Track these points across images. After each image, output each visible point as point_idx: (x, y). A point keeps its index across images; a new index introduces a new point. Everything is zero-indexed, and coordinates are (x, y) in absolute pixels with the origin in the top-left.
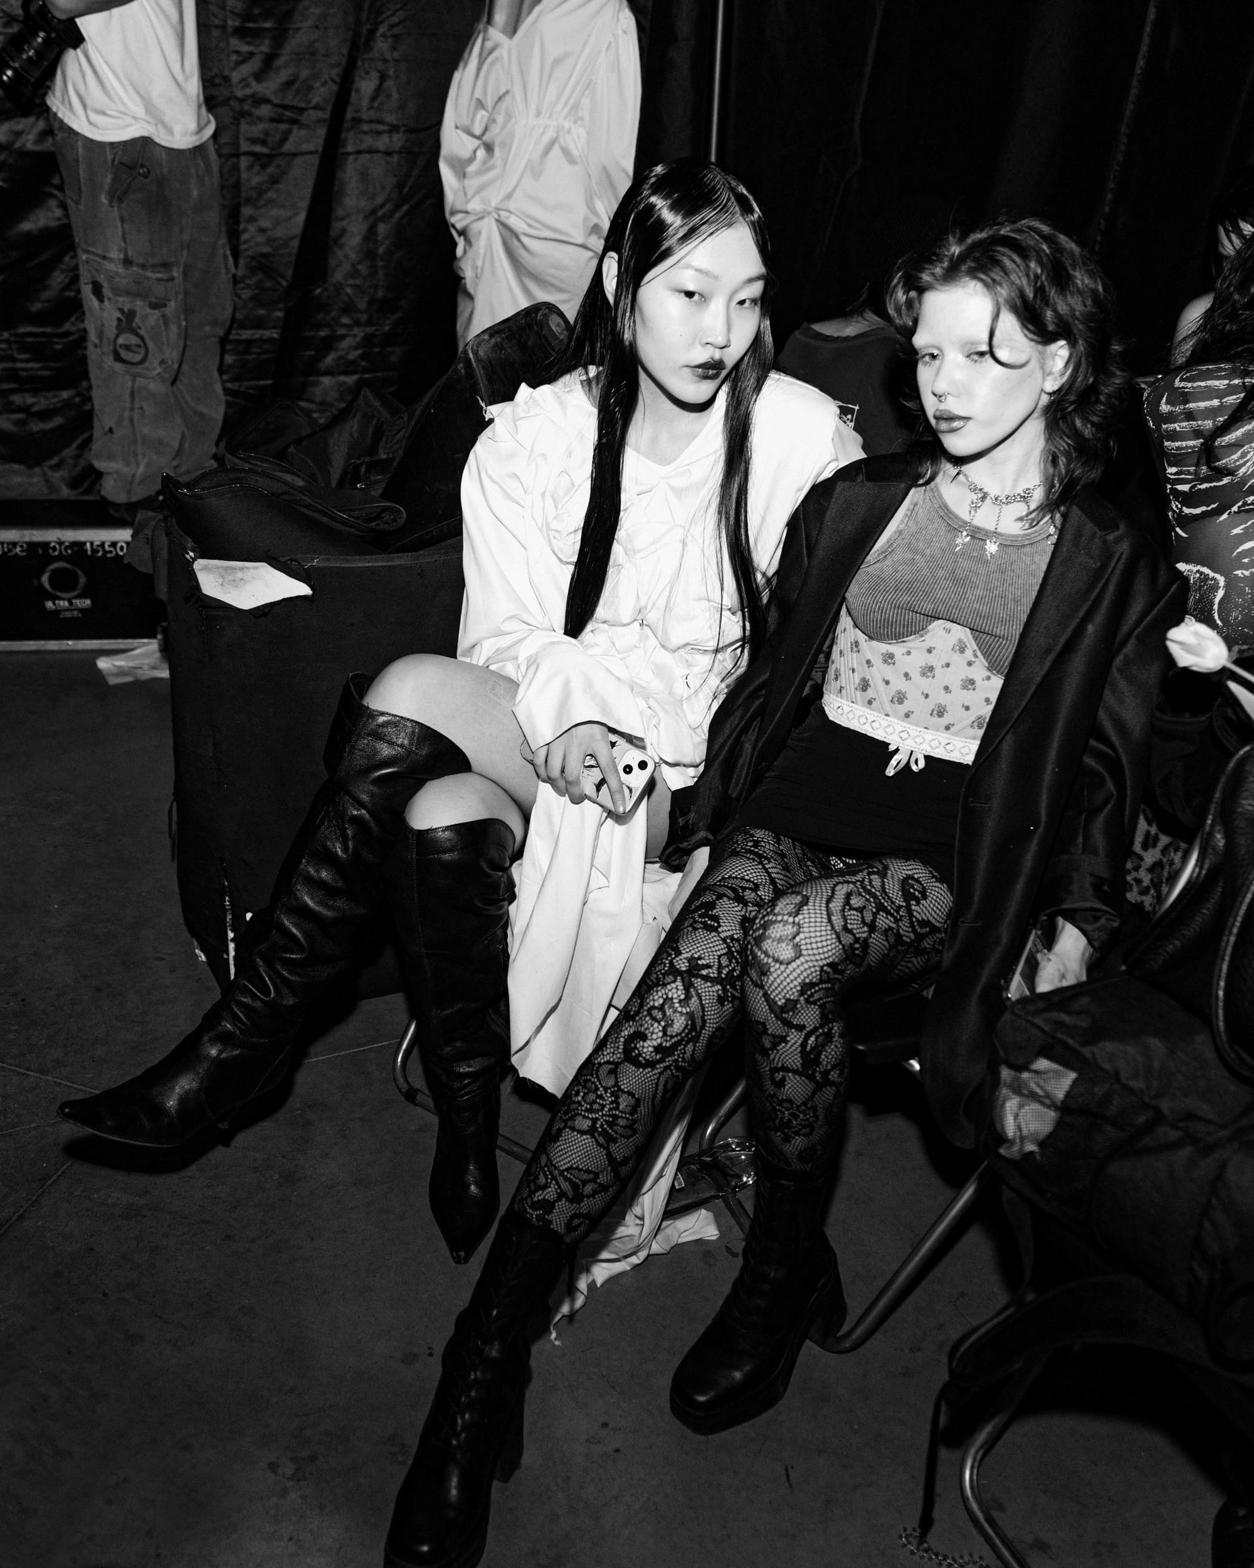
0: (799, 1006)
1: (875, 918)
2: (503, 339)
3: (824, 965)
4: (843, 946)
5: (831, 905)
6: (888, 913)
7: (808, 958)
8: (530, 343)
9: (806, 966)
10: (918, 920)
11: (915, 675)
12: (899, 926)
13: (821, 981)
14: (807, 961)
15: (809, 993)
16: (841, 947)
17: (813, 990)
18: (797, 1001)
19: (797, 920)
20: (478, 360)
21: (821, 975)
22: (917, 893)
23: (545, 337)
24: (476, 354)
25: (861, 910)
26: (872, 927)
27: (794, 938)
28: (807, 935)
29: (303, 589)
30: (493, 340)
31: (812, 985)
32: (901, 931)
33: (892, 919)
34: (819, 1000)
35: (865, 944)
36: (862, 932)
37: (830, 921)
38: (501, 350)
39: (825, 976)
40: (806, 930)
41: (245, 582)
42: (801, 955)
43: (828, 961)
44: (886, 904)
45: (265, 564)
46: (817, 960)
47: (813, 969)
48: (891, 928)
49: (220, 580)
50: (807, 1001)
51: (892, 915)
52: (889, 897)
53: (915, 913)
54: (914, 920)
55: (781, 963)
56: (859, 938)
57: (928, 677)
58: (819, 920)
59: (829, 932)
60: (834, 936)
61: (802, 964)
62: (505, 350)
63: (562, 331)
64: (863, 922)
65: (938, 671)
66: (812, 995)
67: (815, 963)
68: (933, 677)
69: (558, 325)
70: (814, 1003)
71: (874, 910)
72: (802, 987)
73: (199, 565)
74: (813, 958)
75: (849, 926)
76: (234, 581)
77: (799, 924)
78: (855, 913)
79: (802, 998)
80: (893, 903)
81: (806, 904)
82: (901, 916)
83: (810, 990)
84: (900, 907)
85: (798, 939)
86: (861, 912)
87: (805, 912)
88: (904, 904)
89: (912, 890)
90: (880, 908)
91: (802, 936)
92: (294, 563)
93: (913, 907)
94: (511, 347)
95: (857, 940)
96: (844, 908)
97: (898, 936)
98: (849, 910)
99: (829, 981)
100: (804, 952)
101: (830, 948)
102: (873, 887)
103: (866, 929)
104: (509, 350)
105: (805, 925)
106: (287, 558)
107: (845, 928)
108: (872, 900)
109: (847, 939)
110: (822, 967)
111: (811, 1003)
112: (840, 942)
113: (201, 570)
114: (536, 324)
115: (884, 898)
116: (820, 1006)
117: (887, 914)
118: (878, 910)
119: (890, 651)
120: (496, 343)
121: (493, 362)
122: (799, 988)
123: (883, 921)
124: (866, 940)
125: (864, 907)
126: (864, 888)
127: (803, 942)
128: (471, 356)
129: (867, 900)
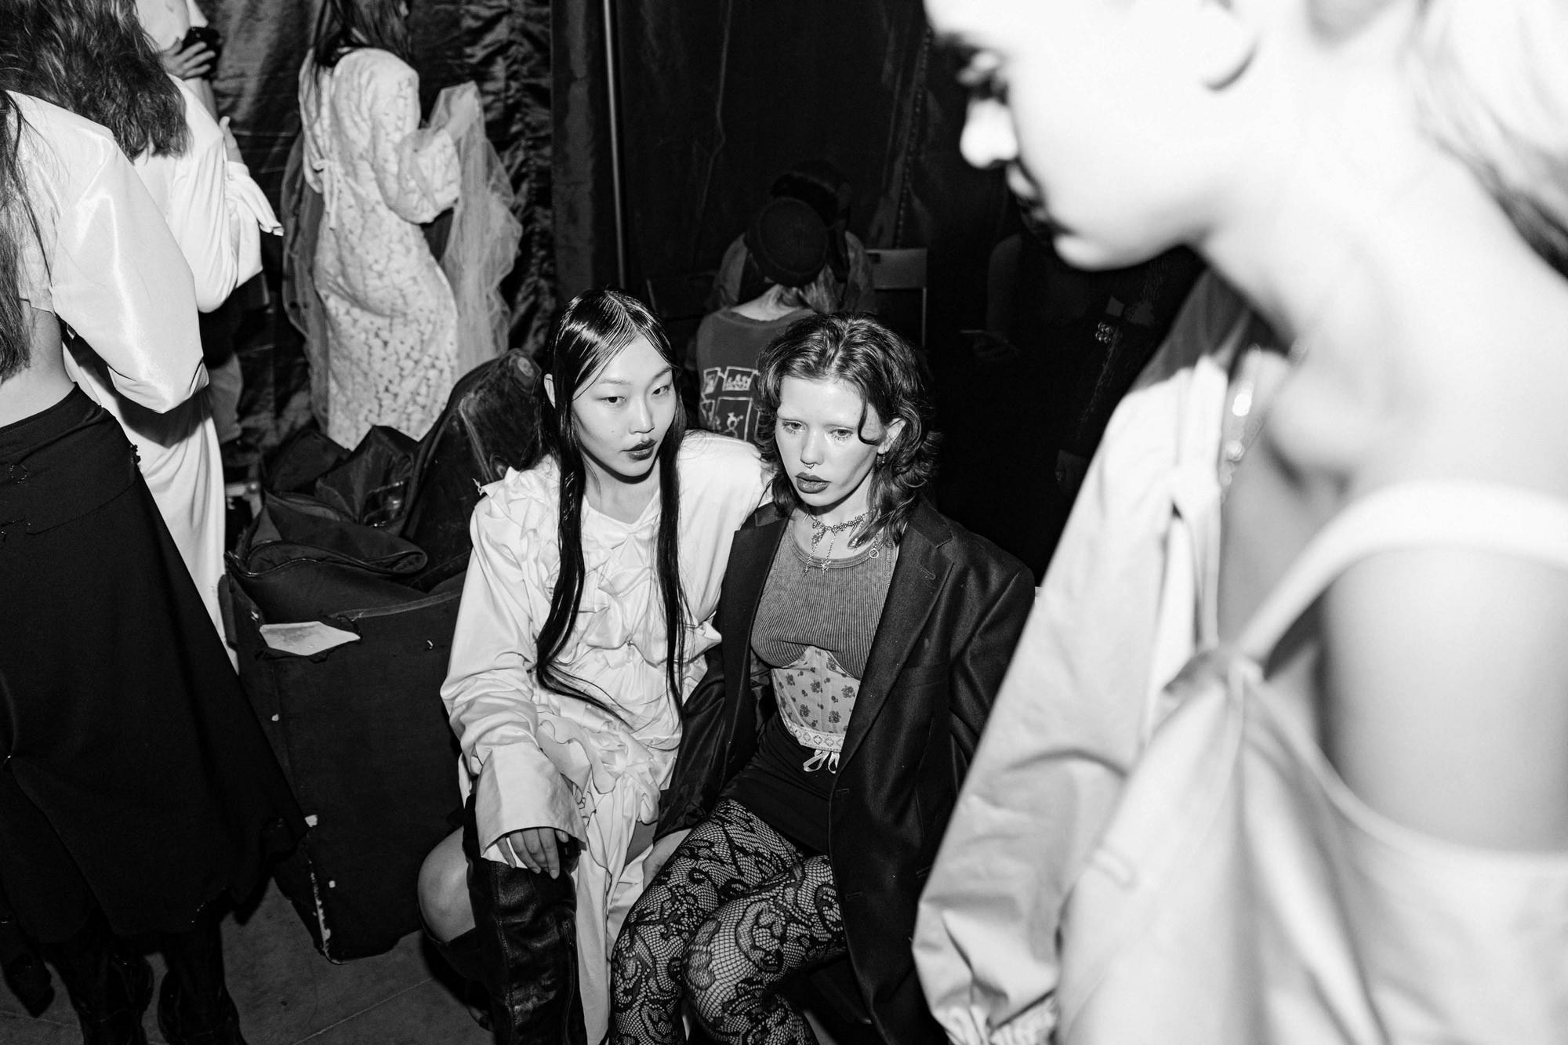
0: (725, 1020)
1: (785, 930)
2: (485, 393)
3: (738, 983)
4: (754, 962)
5: (739, 929)
6: (799, 922)
7: (721, 981)
8: (506, 389)
9: (721, 988)
10: (832, 923)
11: (809, 691)
12: (811, 931)
13: (739, 996)
14: (721, 984)
15: (731, 1008)
16: (751, 963)
17: (734, 1006)
18: (722, 1018)
19: (709, 948)
20: (470, 418)
21: (737, 992)
22: (830, 899)
23: (517, 380)
24: (467, 413)
25: (770, 927)
26: (783, 939)
27: (708, 966)
28: (718, 961)
29: (353, 637)
30: (478, 396)
31: (731, 1002)
32: (815, 934)
33: (804, 927)
34: (743, 1010)
35: (779, 954)
36: (774, 945)
37: (737, 943)
38: (485, 401)
39: (741, 992)
40: (716, 957)
41: (304, 637)
42: (715, 980)
43: (741, 979)
44: (796, 915)
45: (318, 623)
46: (730, 981)
47: (728, 990)
48: (803, 936)
49: (283, 638)
50: (731, 1014)
51: (803, 924)
52: (800, 908)
53: (828, 917)
54: (828, 922)
55: (701, 989)
56: (770, 951)
57: (818, 692)
58: (727, 945)
59: (737, 954)
60: (742, 957)
61: (718, 987)
62: (488, 401)
63: (529, 369)
64: (773, 936)
65: (823, 686)
66: (734, 1009)
67: (729, 984)
68: (822, 691)
69: (525, 366)
70: (740, 1013)
71: (784, 923)
72: (722, 1006)
73: (264, 629)
74: (726, 980)
75: (757, 944)
76: (295, 637)
77: (711, 953)
78: (764, 930)
79: (726, 1014)
80: (803, 912)
81: (718, 932)
82: (813, 923)
83: (731, 1006)
84: (811, 915)
85: (711, 966)
86: (770, 928)
87: (716, 940)
88: (816, 911)
89: (825, 897)
90: (791, 919)
91: (714, 963)
92: (342, 618)
93: (826, 913)
94: (492, 397)
95: (768, 953)
96: (753, 928)
97: (813, 940)
98: (758, 929)
99: (747, 993)
100: (718, 977)
101: (740, 967)
102: (786, 901)
103: (776, 941)
104: (491, 400)
105: (716, 952)
106: (337, 614)
107: (754, 947)
108: (782, 914)
109: (757, 955)
110: (736, 986)
111: (736, 1015)
112: (750, 960)
113: (266, 633)
114: (509, 370)
115: (794, 910)
116: (746, 1014)
117: (797, 924)
118: (788, 923)
119: (790, 674)
120: (481, 398)
121: (480, 414)
122: (720, 1008)
123: (794, 930)
124: (778, 951)
125: (774, 923)
126: (775, 904)
127: (715, 968)
128: (463, 415)
129: (777, 915)
